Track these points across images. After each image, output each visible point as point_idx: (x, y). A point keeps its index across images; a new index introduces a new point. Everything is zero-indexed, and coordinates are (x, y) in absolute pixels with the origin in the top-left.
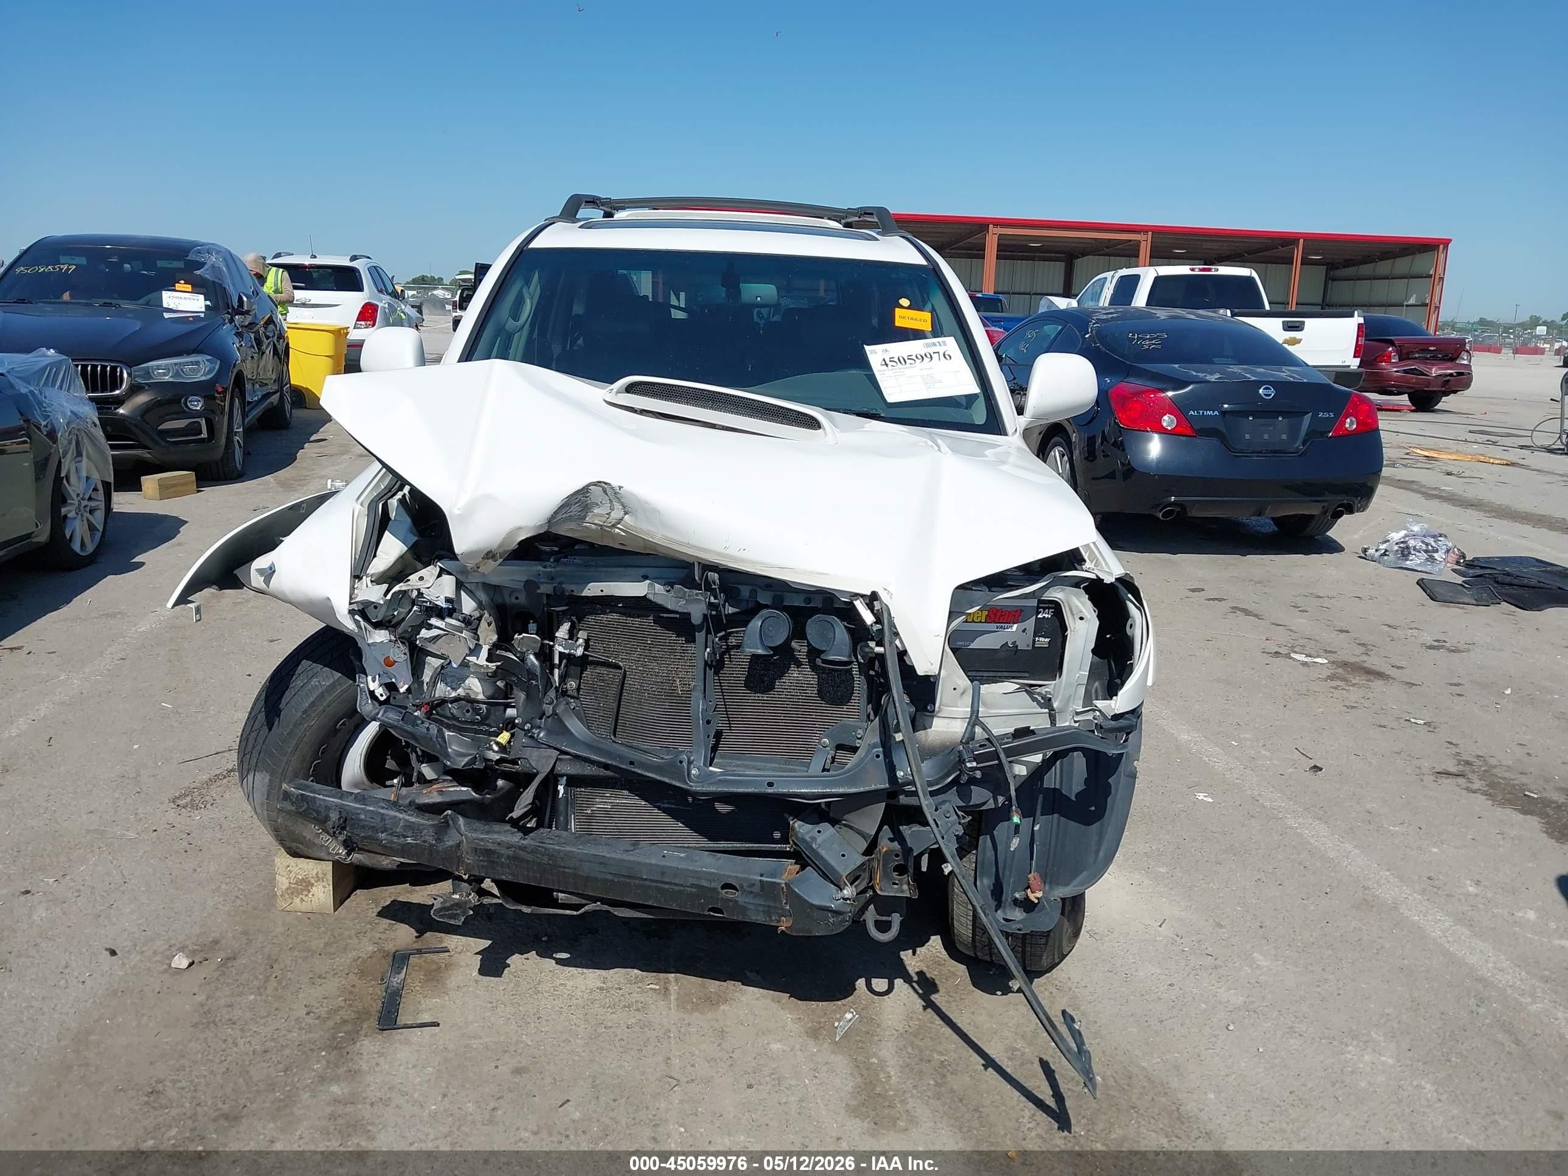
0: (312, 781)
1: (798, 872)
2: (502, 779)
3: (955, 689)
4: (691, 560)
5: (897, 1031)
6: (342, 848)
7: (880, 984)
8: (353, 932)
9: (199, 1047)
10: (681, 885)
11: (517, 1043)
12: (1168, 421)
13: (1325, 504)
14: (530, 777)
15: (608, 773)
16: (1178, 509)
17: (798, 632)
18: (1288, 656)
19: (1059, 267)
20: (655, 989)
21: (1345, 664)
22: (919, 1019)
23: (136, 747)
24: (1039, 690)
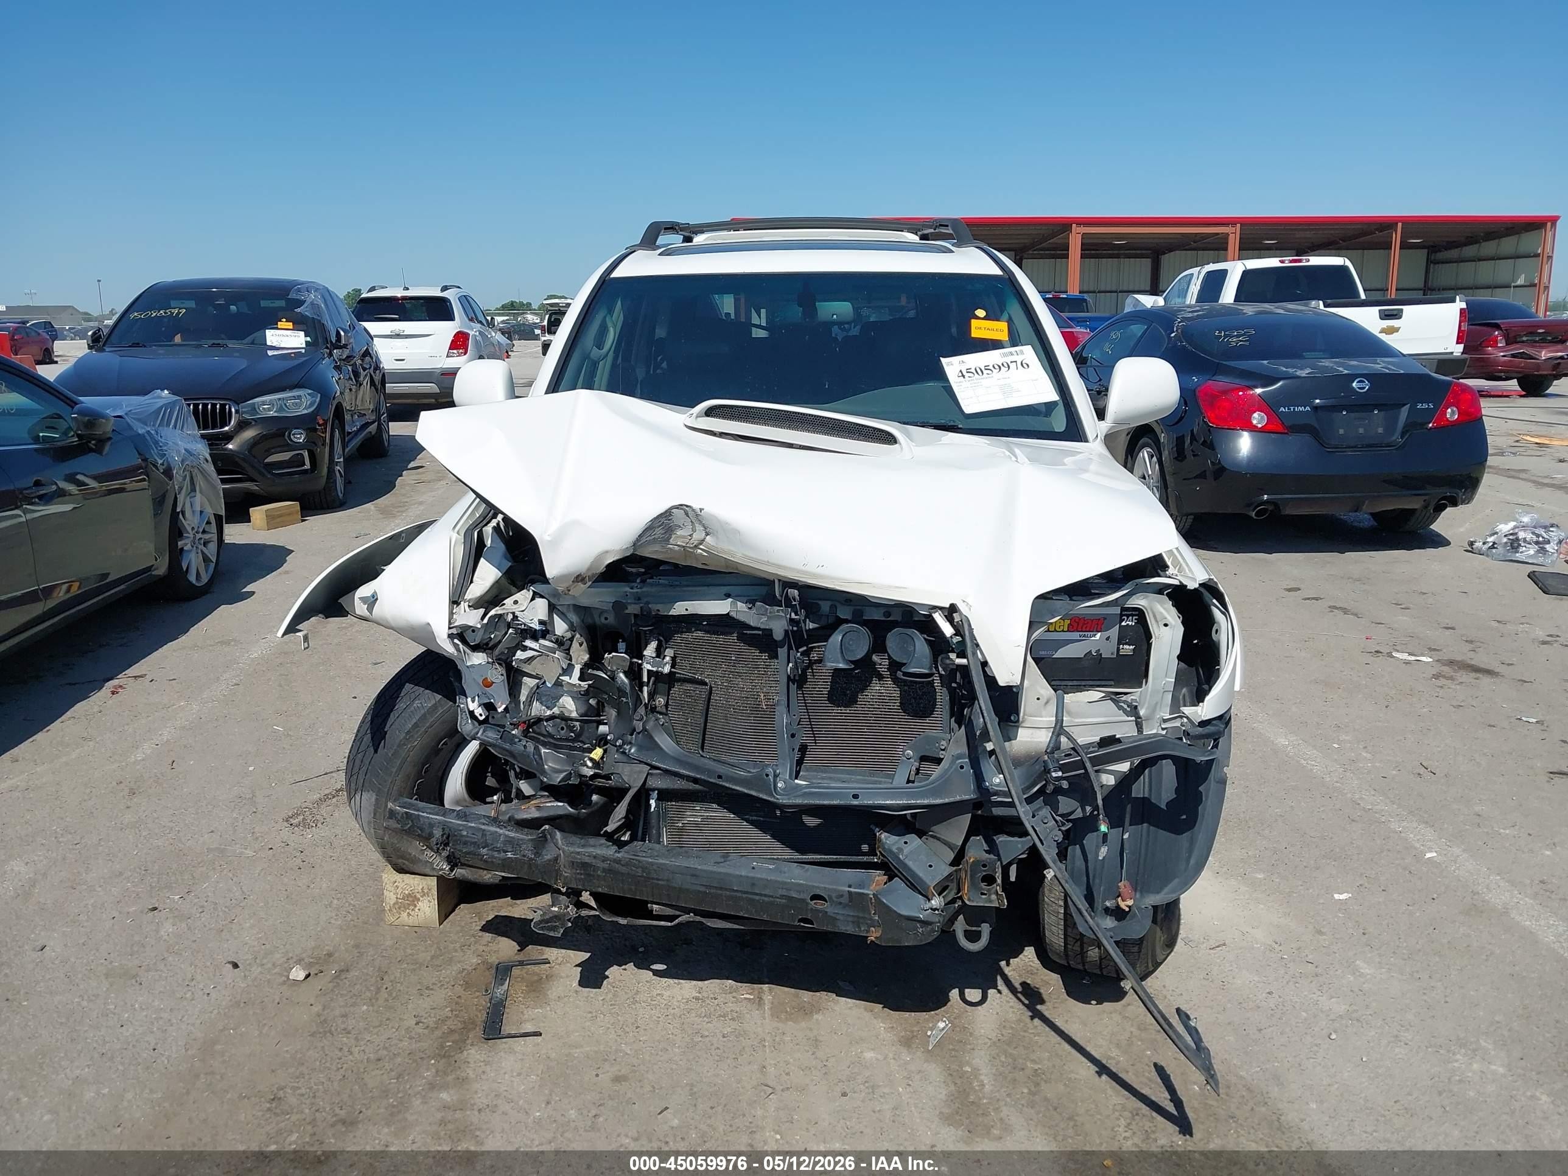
0: (416, 799)
1: (885, 883)
2: (596, 794)
3: (1038, 699)
4: (772, 578)
5: (990, 1039)
6: (446, 864)
7: (973, 995)
8: (458, 945)
9: (317, 1055)
10: (772, 897)
11: (616, 1051)
12: (1258, 419)
13: (1426, 497)
14: (622, 792)
15: (697, 787)
16: (1271, 508)
17: (879, 646)
18: (1390, 655)
19: (1144, 266)
20: (749, 999)
21: (1451, 663)
22: (1012, 1028)
23: (251, 769)
24: (1124, 698)
